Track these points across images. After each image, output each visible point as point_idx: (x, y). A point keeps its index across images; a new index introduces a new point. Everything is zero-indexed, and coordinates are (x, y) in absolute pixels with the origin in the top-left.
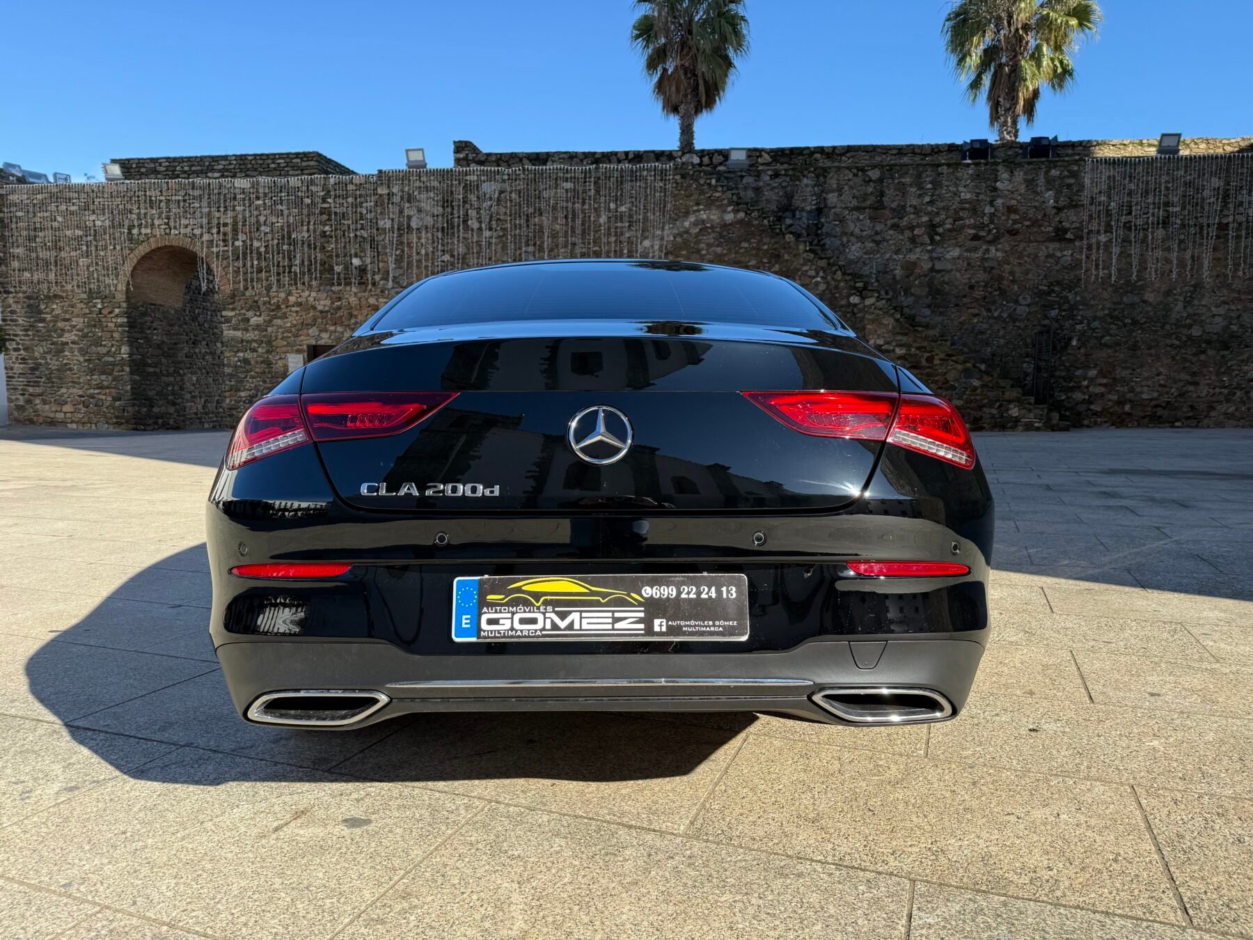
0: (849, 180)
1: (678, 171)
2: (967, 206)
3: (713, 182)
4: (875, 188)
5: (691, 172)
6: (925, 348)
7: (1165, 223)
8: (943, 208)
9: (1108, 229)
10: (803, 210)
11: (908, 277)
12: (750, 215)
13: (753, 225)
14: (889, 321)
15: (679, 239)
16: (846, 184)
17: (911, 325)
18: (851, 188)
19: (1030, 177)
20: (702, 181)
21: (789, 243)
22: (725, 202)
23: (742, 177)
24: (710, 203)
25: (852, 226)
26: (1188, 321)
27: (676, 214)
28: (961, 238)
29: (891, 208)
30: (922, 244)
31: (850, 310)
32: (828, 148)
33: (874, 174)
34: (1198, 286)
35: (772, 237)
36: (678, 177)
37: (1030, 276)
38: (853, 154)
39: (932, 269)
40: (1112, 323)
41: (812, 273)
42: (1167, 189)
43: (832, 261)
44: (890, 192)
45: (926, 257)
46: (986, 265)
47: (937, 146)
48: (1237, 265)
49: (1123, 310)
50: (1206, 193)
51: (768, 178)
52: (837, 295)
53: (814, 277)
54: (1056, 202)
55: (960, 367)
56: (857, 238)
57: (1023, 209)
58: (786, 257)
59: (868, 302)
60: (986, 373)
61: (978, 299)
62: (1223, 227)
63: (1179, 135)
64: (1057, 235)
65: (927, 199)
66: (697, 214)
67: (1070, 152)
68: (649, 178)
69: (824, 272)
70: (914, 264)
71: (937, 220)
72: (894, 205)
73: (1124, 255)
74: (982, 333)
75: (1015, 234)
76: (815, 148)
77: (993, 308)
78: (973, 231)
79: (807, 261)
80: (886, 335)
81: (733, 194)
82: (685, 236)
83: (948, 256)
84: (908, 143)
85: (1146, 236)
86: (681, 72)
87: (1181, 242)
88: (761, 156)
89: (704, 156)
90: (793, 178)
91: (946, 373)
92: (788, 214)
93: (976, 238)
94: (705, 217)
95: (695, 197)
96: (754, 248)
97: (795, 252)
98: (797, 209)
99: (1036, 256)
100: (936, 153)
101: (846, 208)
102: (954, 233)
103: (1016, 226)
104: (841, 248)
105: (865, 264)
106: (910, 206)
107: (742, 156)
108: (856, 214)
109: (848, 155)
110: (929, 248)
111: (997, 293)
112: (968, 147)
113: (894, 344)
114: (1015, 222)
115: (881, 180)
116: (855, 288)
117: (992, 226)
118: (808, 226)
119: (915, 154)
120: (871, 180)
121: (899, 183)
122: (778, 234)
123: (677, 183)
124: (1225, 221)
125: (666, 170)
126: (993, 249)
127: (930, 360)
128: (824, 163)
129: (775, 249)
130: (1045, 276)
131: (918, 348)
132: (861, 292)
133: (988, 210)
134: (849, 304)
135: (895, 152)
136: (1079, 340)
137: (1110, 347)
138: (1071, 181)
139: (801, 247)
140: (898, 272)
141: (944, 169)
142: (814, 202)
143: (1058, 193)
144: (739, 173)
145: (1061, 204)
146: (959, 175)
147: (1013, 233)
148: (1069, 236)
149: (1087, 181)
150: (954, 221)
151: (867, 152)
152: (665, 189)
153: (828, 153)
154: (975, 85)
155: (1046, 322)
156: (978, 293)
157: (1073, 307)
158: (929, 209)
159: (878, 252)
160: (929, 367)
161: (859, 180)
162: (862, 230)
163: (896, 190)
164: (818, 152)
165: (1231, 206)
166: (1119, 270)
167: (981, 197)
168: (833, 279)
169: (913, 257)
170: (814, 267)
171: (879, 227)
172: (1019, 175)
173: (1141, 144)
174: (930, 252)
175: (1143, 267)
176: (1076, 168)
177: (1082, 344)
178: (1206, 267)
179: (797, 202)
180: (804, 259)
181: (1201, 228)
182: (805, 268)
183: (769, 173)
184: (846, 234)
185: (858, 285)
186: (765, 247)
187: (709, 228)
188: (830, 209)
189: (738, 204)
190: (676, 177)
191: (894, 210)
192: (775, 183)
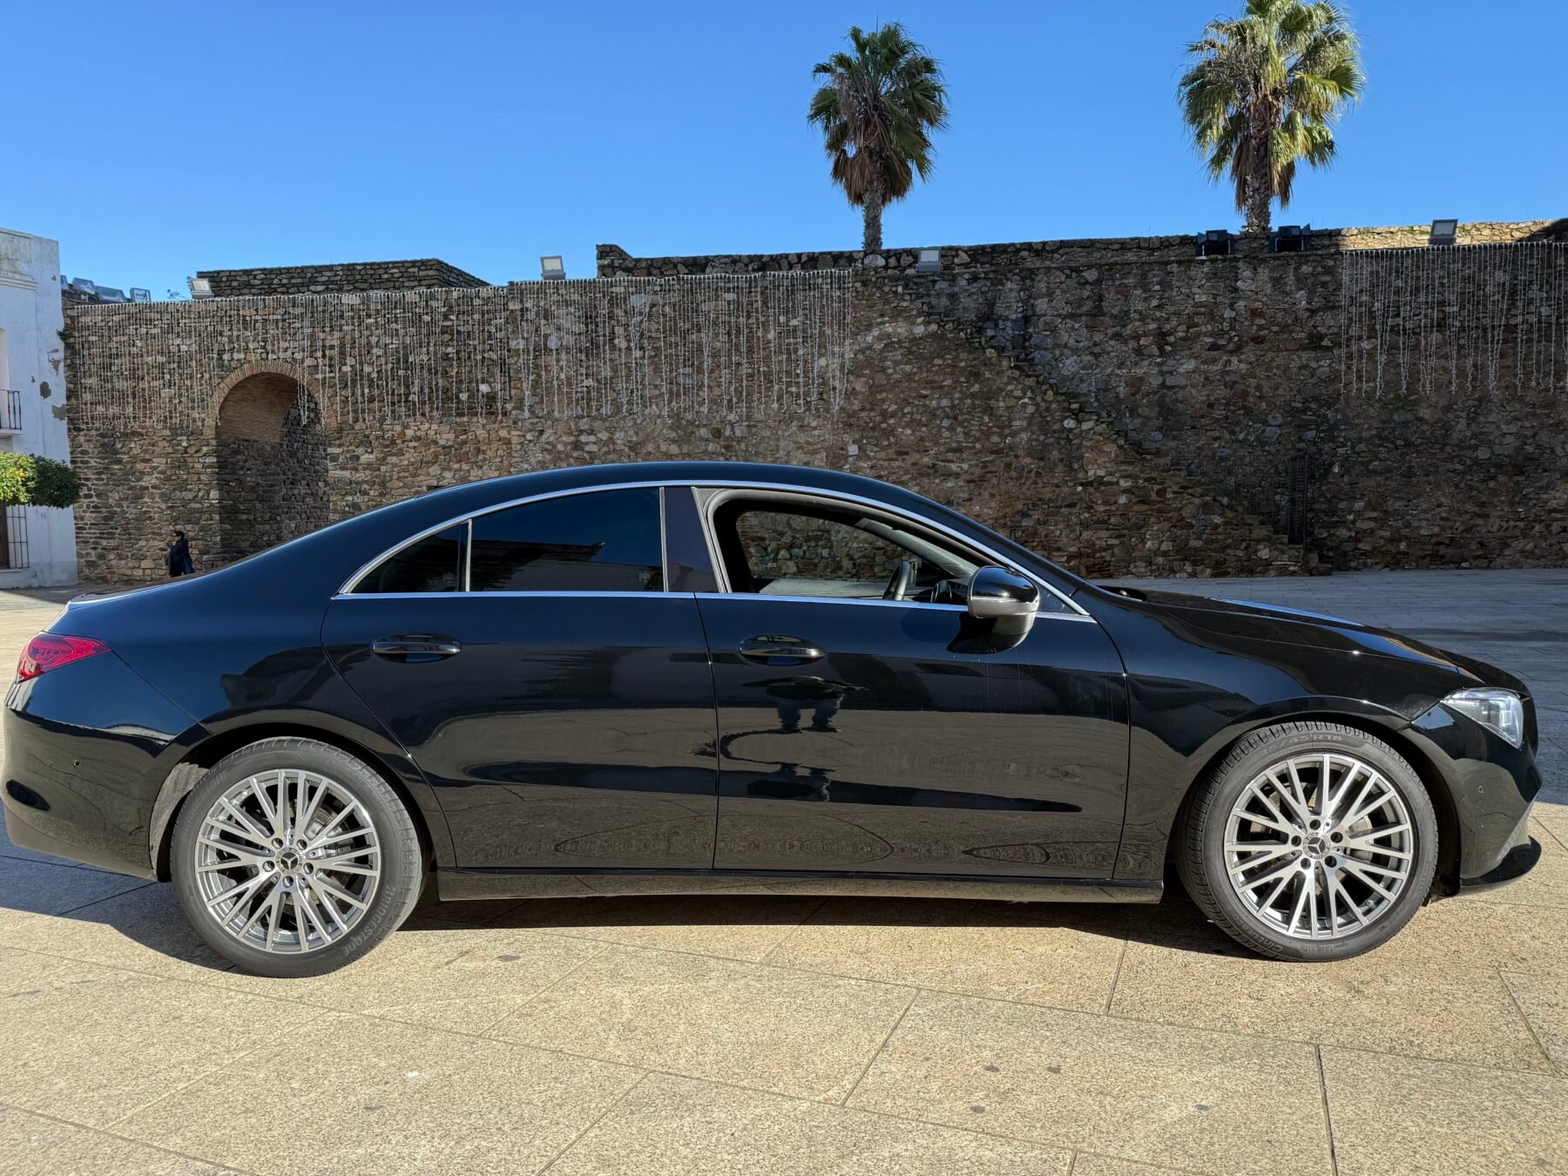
0: (1061, 283)
1: (859, 278)
2: (1203, 310)
3: (900, 289)
4: (1092, 291)
5: (874, 279)
6: (1155, 479)
8: (1174, 313)
9: (1372, 334)
10: (1007, 319)
11: (1133, 395)
12: (943, 327)
13: (948, 339)
14: (1111, 449)
15: (860, 357)
16: (1058, 288)
17: (1137, 452)
18: (1064, 292)
19: (1276, 275)
20: (886, 289)
21: (990, 359)
22: (914, 312)
23: (934, 282)
24: (897, 314)
25: (1066, 337)
26: (1473, 442)
27: (857, 328)
28: (1196, 348)
29: (1112, 315)
30: (1150, 357)
31: (1064, 435)
32: (1036, 244)
33: (1091, 275)
34: (1483, 400)
35: (970, 352)
36: (858, 285)
37: (1281, 391)
38: (1067, 250)
39: (1163, 385)
40: (1381, 446)
41: (1018, 393)
42: (1442, 285)
43: (1041, 378)
44: (1110, 294)
45: (1155, 371)
46: (1227, 379)
47: (1167, 238)
48: (1528, 375)
49: (1394, 429)
51: (965, 282)
52: (1049, 419)
53: (1020, 398)
54: (1309, 303)
55: (1197, 501)
56: (1072, 350)
57: (1270, 312)
58: (987, 375)
59: (1085, 426)
60: (1230, 507)
61: (1219, 420)
62: (1511, 329)
63: (1455, 222)
64: (1312, 342)
65: (1155, 303)
66: (882, 327)
67: (1326, 242)
68: (824, 286)
69: (1032, 392)
70: (1141, 380)
71: (1167, 327)
72: (1115, 311)
73: (1392, 364)
74: (1222, 459)
75: (1261, 342)
76: (1021, 244)
77: (1237, 429)
78: (1211, 340)
79: (1011, 379)
80: (1107, 465)
81: (923, 304)
82: (868, 352)
83: (1181, 370)
84: (1132, 236)
86: (866, 155)
88: (957, 255)
89: (891, 257)
90: (995, 282)
91: (1181, 509)
92: (988, 324)
93: (1214, 347)
94: (890, 330)
95: (879, 307)
96: (949, 366)
97: (998, 369)
98: (1000, 317)
99: (1287, 368)
100: (1166, 247)
101: (1059, 315)
102: (1188, 343)
103: (1262, 333)
104: (1053, 363)
105: (1082, 380)
106: (1135, 311)
107: (934, 257)
108: (1070, 323)
109: (1061, 252)
110: (1159, 360)
111: (1242, 412)
112: (1204, 240)
113: (1117, 475)
114: (1261, 328)
115: (1099, 282)
116: (1070, 410)
117: (1233, 334)
118: (1013, 337)
119: (1142, 248)
120: (1087, 282)
121: (1120, 285)
122: (977, 349)
123: (858, 292)
124: (1513, 322)
125: (844, 277)
126: (1235, 360)
127: (1161, 493)
128: (1032, 262)
129: (974, 366)
130: (1299, 391)
131: (1146, 480)
132: (1077, 415)
133: (1228, 314)
134: (1063, 429)
135: (1117, 246)
136: (1341, 466)
137: (1380, 474)
138: (1327, 278)
139: (1005, 363)
140: (1122, 390)
141: (1174, 268)
142: (1020, 310)
143: (1312, 292)
144: (931, 278)
145: (1315, 305)
146: (1192, 273)
147: (1258, 340)
148: (1326, 342)
149: (1345, 279)
150: (1188, 328)
151: (1084, 247)
152: (844, 299)
153: (1037, 251)
154: (1218, 161)
155: (1302, 445)
156: (1219, 413)
157: (1333, 427)
158: (1158, 314)
159: (1097, 366)
160: (1159, 502)
161: (1072, 283)
162: (1077, 341)
163: (1117, 293)
164: (1025, 250)
165: (1520, 304)
166: (1387, 383)
167: (1219, 299)
168: (1043, 400)
169: (1139, 372)
170: (1020, 387)
171: (1098, 337)
172: (1264, 273)
173: (1412, 231)
174: (1159, 365)
175: (1414, 377)
176: (1331, 263)
177: (1346, 471)
178: (1491, 376)
179: (1000, 309)
180: (1009, 377)
181: (1485, 330)
182: (1009, 388)
183: (967, 276)
184: (1059, 346)
185: (1073, 406)
186: (963, 364)
187: (896, 343)
188: (1040, 317)
189: (929, 314)
190: (856, 285)
191: (1116, 317)
192: (973, 288)
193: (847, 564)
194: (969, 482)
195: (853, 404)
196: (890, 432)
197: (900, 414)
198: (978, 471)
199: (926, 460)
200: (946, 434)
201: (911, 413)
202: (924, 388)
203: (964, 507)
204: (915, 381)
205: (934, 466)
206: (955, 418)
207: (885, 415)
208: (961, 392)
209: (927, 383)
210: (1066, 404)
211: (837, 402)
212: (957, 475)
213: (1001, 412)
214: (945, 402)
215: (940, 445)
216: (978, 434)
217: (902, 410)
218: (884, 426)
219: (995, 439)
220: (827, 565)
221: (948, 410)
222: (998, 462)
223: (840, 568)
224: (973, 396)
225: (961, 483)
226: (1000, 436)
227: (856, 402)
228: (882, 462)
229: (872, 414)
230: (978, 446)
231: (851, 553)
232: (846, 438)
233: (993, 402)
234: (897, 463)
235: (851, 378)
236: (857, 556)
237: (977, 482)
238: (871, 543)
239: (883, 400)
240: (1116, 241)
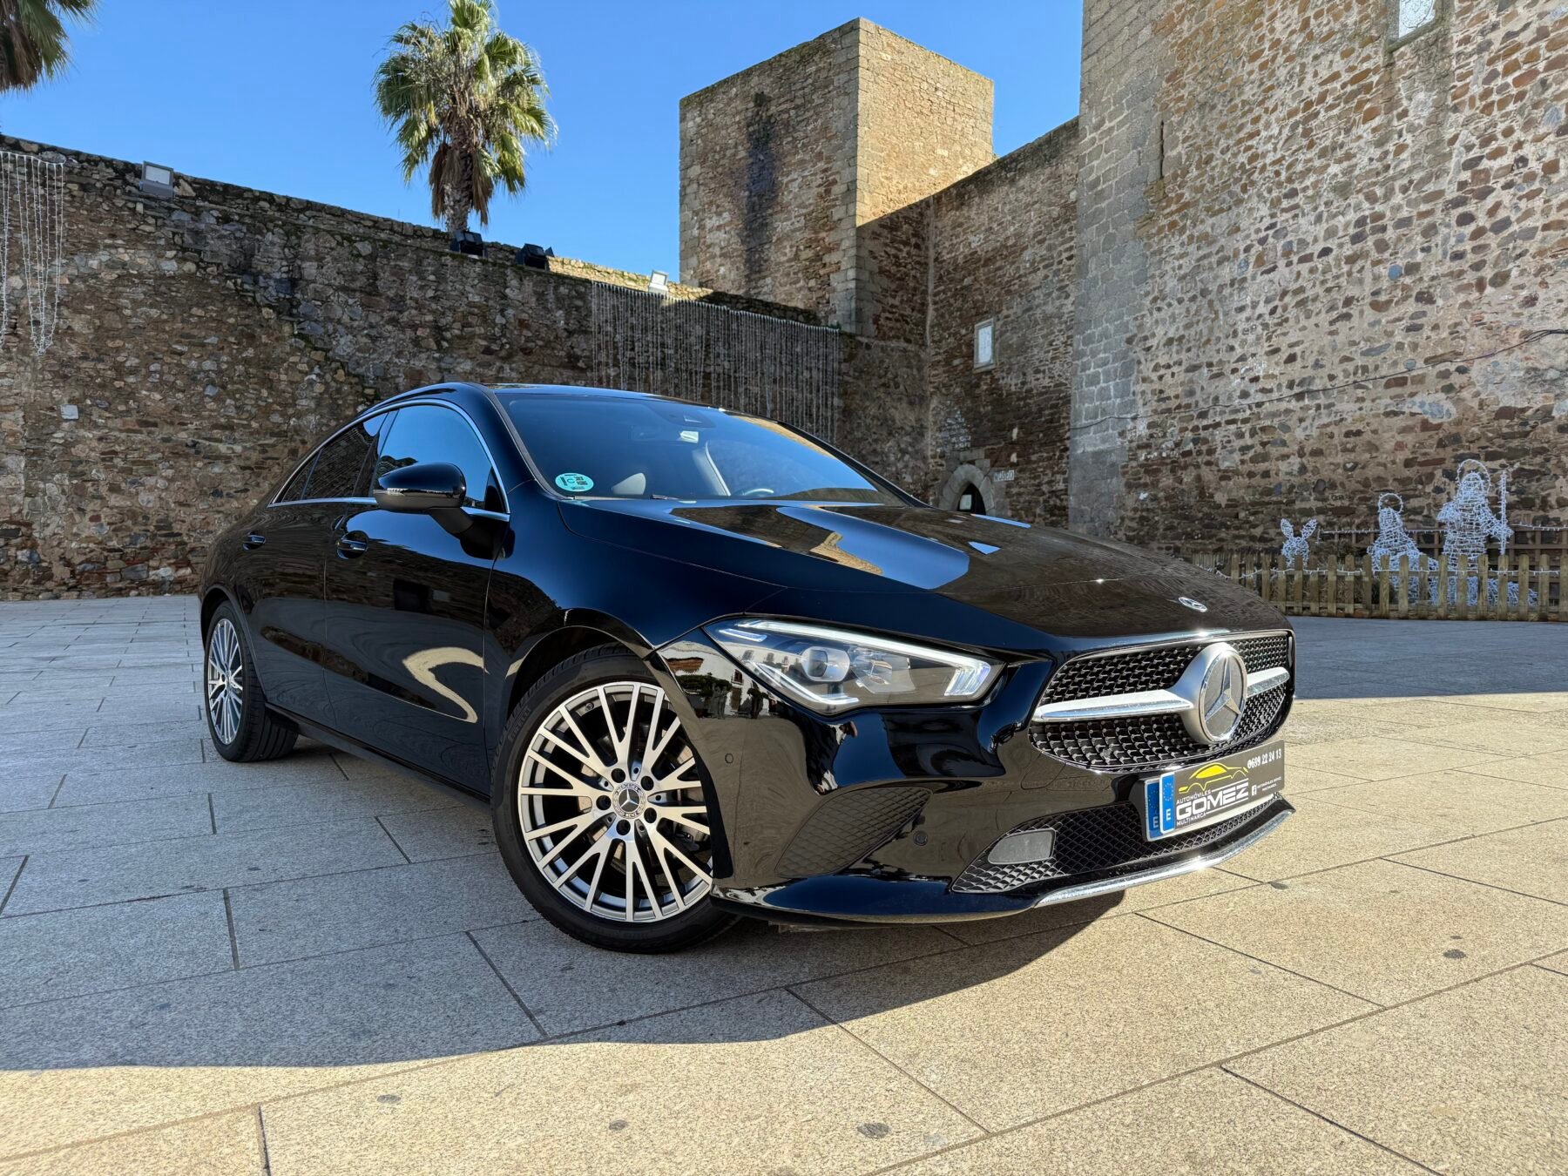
0: (332, 249)
1: (75, 178)
2: (476, 310)
3: (140, 208)
4: (366, 266)
7: (663, 365)
8: (449, 309)
9: (616, 364)
10: (268, 276)
12: (205, 269)
13: (211, 286)
15: (79, 285)
16: (328, 254)
18: (335, 259)
19: (540, 290)
20: (120, 203)
21: (268, 320)
22: (162, 242)
23: (171, 210)
24: (136, 239)
27: (73, 245)
28: (472, 349)
29: (387, 297)
30: (427, 349)
32: (279, 197)
33: (365, 248)
35: (241, 308)
36: (74, 187)
38: (314, 213)
41: (304, 367)
42: (662, 329)
43: (331, 354)
44: (385, 276)
45: (433, 366)
47: (421, 228)
50: (693, 339)
51: (213, 221)
52: (340, 402)
53: (307, 374)
54: (567, 324)
56: (346, 327)
57: (535, 326)
58: (264, 339)
64: (570, 362)
65: (430, 293)
66: (113, 251)
69: (320, 368)
70: (421, 373)
71: (443, 322)
72: (391, 293)
75: (529, 354)
76: (261, 192)
78: (484, 343)
79: (295, 350)
81: (174, 234)
82: (91, 281)
83: (459, 369)
84: (386, 216)
85: (647, 376)
87: (676, 386)
88: (178, 185)
90: (252, 229)
92: (247, 277)
93: (487, 351)
94: (127, 258)
95: (107, 224)
96: (213, 319)
97: (277, 334)
98: (260, 273)
100: (419, 237)
101: (330, 285)
102: (464, 342)
103: (529, 345)
104: (326, 339)
105: (360, 364)
106: (411, 298)
107: (164, 179)
108: (343, 297)
109: (308, 213)
110: (437, 355)
114: (528, 339)
115: (372, 258)
116: (364, 395)
117: (504, 341)
118: (278, 300)
119: (394, 232)
120: (359, 255)
121: (395, 266)
122: (250, 305)
123: (73, 197)
125: (51, 171)
126: (507, 367)
129: (246, 326)
133: (499, 320)
135: (369, 223)
138: (579, 303)
139: (287, 329)
140: (401, 381)
141: (448, 260)
142: (284, 269)
143: (568, 313)
144: (166, 203)
145: (571, 327)
146: (466, 270)
147: (527, 352)
148: (581, 364)
149: (594, 307)
150: (463, 327)
153: (279, 205)
158: (433, 306)
159: (375, 350)
162: (351, 319)
163: (393, 274)
164: (265, 200)
165: (712, 356)
167: (491, 303)
168: (334, 379)
169: (418, 364)
170: (306, 359)
171: (374, 319)
172: (529, 286)
174: (439, 360)
176: (583, 289)
179: (259, 263)
180: (291, 346)
182: (292, 359)
183: (216, 213)
184: (331, 320)
185: (368, 391)
186: (232, 320)
187: (135, 276)
188: (309, 282)
189: (184, 250)
190: (70, 185)
191: (392, 300)
192: (226, 230)
193: (60, 571)
194: (243, 468)
195: (69, 349)
196: (131, 394)
197: (143, 371)
198: (255, 456)
199: (183, 436)
200: (212, 405)
201: (161, 373)
202: (178, 342)
203: (237, 499)
204: (164, 331)
205: (195, 445)
206: (224, 387)
207: (120, 370)
208: (230, 354)
209: (182, 336)
210: (359, 388)
211: (42, 344)
212: (227, 459)
213: (282, 387)
214: (208, 365)
215: (203, 418)
216: (254, 411)
217: (147, 366)
218: (118, 384)
219: (276, 418)
220: (26, 574)
221: (213, 375)
222: (280, 447)
223: (50, 577)
224: (246, 361)
225: (233, 469)
226: (282, 416)
227: (73, 346)
228: (116, 433)
229: (100, 366)
230: (255, 425)
231: (68, 556)
232: (57, 394)
233: (272, 373)
234: (140, 437)
235: (65, 312)
236: (77, 560)
237: (256, 469)
238: (100, 543)
239: (118, 350)
240: (369, 218)
